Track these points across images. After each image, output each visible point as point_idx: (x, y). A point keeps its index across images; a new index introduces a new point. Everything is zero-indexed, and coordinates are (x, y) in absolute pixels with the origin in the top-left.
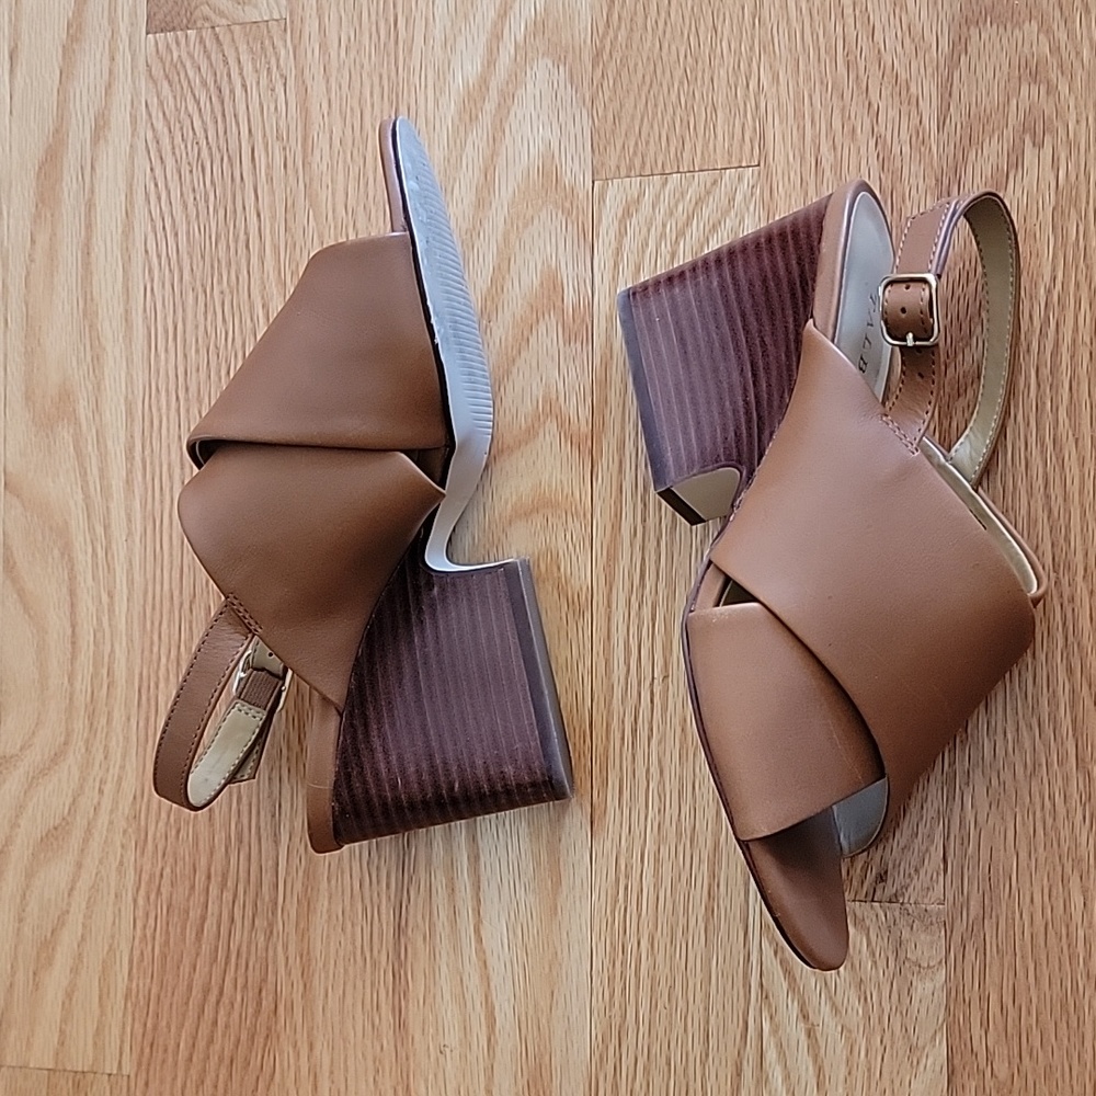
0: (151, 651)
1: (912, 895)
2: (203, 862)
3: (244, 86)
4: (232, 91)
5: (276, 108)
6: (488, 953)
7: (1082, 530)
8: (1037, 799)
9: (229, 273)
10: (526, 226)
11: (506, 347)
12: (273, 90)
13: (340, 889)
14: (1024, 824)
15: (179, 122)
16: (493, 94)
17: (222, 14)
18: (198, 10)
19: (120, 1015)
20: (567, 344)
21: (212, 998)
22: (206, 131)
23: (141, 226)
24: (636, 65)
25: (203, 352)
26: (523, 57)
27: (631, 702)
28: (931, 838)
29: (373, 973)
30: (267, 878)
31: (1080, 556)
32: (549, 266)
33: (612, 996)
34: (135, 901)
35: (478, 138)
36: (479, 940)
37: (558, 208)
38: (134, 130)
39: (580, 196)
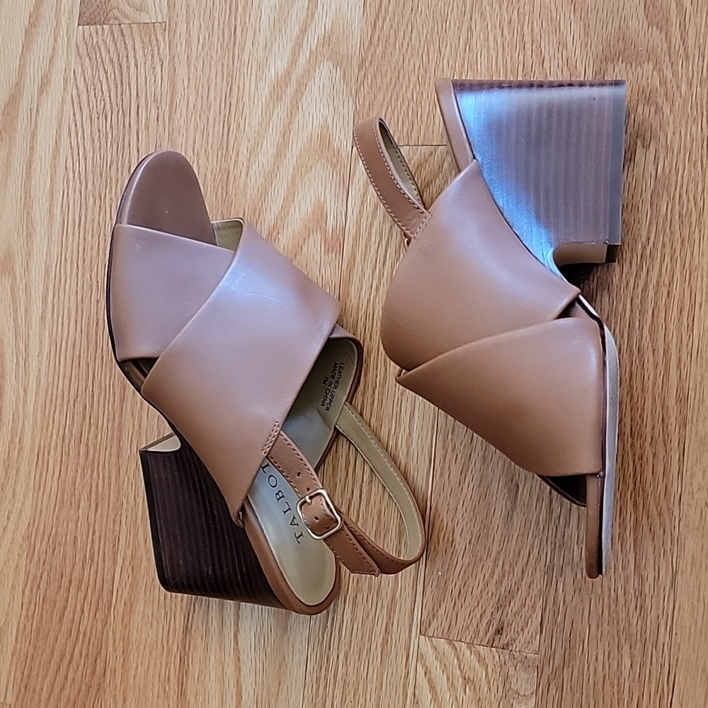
0: (47, 430)
1: (518, 645)
2: (68, 571)
3: (136, 64)
4: (128, 68)
5: (155, 81)
6: (241, 651)
7: (652, 411)
8: (606, 591)
9: (116, 186)
10: (307, 172)
11: (287, 251)
12: (154, 69)
13: (151, 599)
14: (596, 607)
15: (94, 85)
16: (294, 83)
17: (126, 16)
18: (111, 12)
19: (8, 664)
20: (326, 254)
21: (66, 661)
22: (110, 93)
23: (64, 151)
24: (387, 70)
25: (96, 237)
26: (314, 59)
27: (347, 496)
28: (534, 607)
29: (167, 656)
30: (107, 586)
31: (649, 428)
32: (319, 201)
33: (318, 690)
34: (24, 592)
35: (281, 111)
36: (236, 643)
37: (328, 161)
38: (65, 89)
39: (343, 156)
